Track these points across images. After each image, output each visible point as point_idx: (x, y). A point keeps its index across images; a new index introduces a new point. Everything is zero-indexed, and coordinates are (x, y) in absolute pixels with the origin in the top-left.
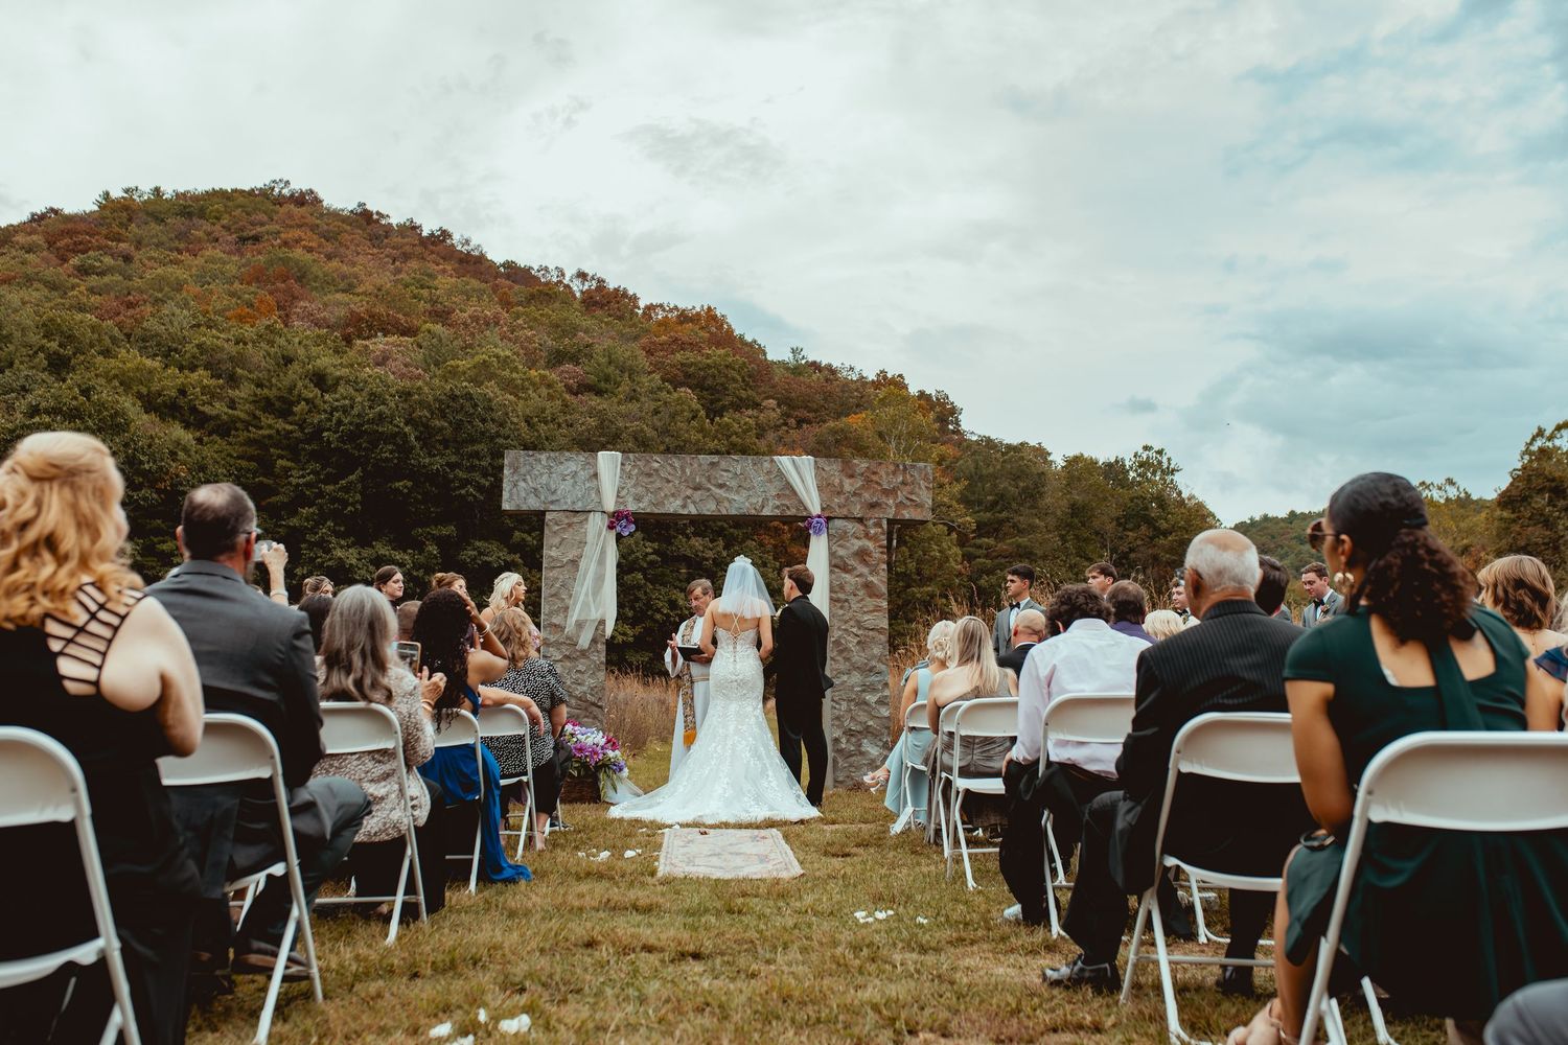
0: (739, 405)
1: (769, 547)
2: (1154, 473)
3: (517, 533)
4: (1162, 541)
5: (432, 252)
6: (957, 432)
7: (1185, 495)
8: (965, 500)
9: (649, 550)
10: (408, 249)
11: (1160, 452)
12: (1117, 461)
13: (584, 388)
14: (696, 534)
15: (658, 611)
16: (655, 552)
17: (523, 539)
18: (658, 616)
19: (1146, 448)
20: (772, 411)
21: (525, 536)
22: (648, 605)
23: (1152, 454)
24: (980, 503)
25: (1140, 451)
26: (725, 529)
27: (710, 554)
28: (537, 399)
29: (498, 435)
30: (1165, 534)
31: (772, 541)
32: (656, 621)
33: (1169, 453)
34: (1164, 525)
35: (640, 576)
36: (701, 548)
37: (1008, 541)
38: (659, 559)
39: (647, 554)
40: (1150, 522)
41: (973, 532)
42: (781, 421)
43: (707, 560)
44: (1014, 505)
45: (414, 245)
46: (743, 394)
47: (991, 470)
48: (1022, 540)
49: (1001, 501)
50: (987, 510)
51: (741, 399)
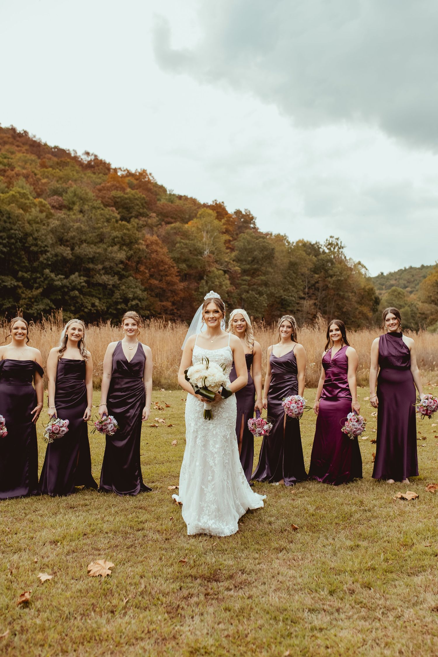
0: (139, 215)
1: (139, 280)
2: (334, 248)
3: (20, 273)
4: (329, 279)
5: (18, 141)
6: (254, 228)
7: (348, 258)
8: (238, 260)
9: (82, 281)
10: (6, 139)
11: (338, 239)
12: (316, 243)
13: (61, 207)
14: (104, 274)
15: (86, 307)
16: (85, 282)
17: (23, 276)
18: (86, 310)
19: (331, 237)
20: (154, 218)
21: (24, 274)
22: (82, 305)
23: (334, 239)
24: (246, 261)
25: (329, 238)
26: (119, 272)
27: (111, 283)
28: (34, 211)
29: (12, 229)
30: (331, 276)
31: (141, 277)
32: (85, 312)
33: (341, 239)
34: (331, 272)
35: (77, 292)
36: (107, 280)
37: (257, 278)
38: (86, 285)
39: (81, 283)
40: (326, 271)
41: (239, 274)
42: (158, 223)
43: (109, 285)
44: (260, 262)
45: (9, 138)
46: (141, 211)
47: (251, 246)
48: (263, 278)
49: (254, 260)
50: (249, 264)
51: (139, 213)
